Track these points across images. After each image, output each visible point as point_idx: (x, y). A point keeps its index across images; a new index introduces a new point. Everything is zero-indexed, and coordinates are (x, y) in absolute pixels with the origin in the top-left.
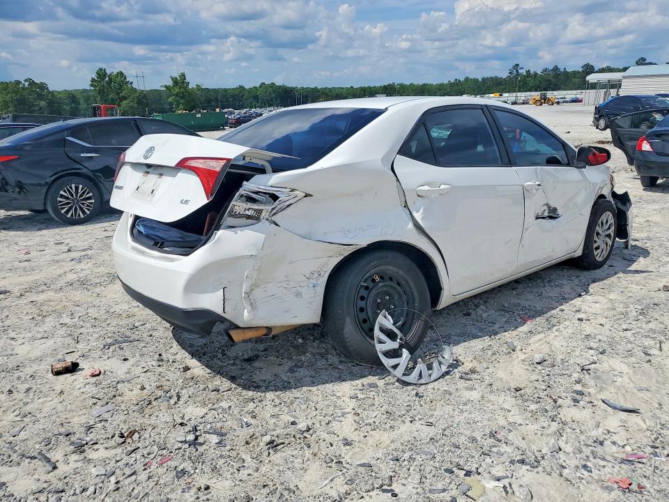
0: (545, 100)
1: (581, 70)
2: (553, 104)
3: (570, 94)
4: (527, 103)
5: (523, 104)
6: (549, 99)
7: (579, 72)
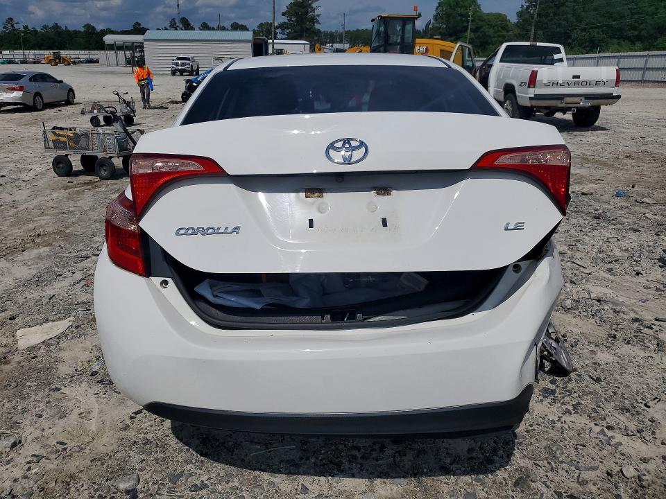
0: (60, 59)
1: (82, 30)
2: (69, 64)
3: (83, 55)
4: (39, 63)
5: (35, 63)
6: (64, 59)
7: (80, 32)
